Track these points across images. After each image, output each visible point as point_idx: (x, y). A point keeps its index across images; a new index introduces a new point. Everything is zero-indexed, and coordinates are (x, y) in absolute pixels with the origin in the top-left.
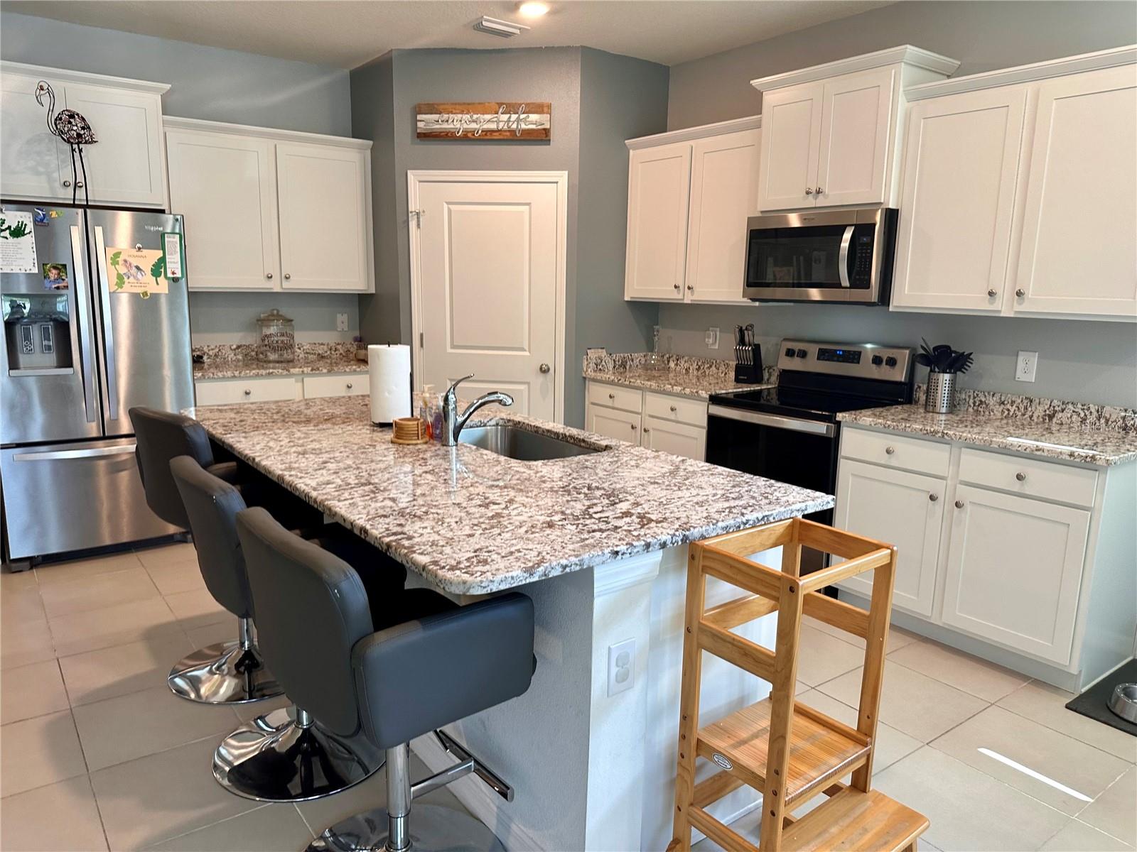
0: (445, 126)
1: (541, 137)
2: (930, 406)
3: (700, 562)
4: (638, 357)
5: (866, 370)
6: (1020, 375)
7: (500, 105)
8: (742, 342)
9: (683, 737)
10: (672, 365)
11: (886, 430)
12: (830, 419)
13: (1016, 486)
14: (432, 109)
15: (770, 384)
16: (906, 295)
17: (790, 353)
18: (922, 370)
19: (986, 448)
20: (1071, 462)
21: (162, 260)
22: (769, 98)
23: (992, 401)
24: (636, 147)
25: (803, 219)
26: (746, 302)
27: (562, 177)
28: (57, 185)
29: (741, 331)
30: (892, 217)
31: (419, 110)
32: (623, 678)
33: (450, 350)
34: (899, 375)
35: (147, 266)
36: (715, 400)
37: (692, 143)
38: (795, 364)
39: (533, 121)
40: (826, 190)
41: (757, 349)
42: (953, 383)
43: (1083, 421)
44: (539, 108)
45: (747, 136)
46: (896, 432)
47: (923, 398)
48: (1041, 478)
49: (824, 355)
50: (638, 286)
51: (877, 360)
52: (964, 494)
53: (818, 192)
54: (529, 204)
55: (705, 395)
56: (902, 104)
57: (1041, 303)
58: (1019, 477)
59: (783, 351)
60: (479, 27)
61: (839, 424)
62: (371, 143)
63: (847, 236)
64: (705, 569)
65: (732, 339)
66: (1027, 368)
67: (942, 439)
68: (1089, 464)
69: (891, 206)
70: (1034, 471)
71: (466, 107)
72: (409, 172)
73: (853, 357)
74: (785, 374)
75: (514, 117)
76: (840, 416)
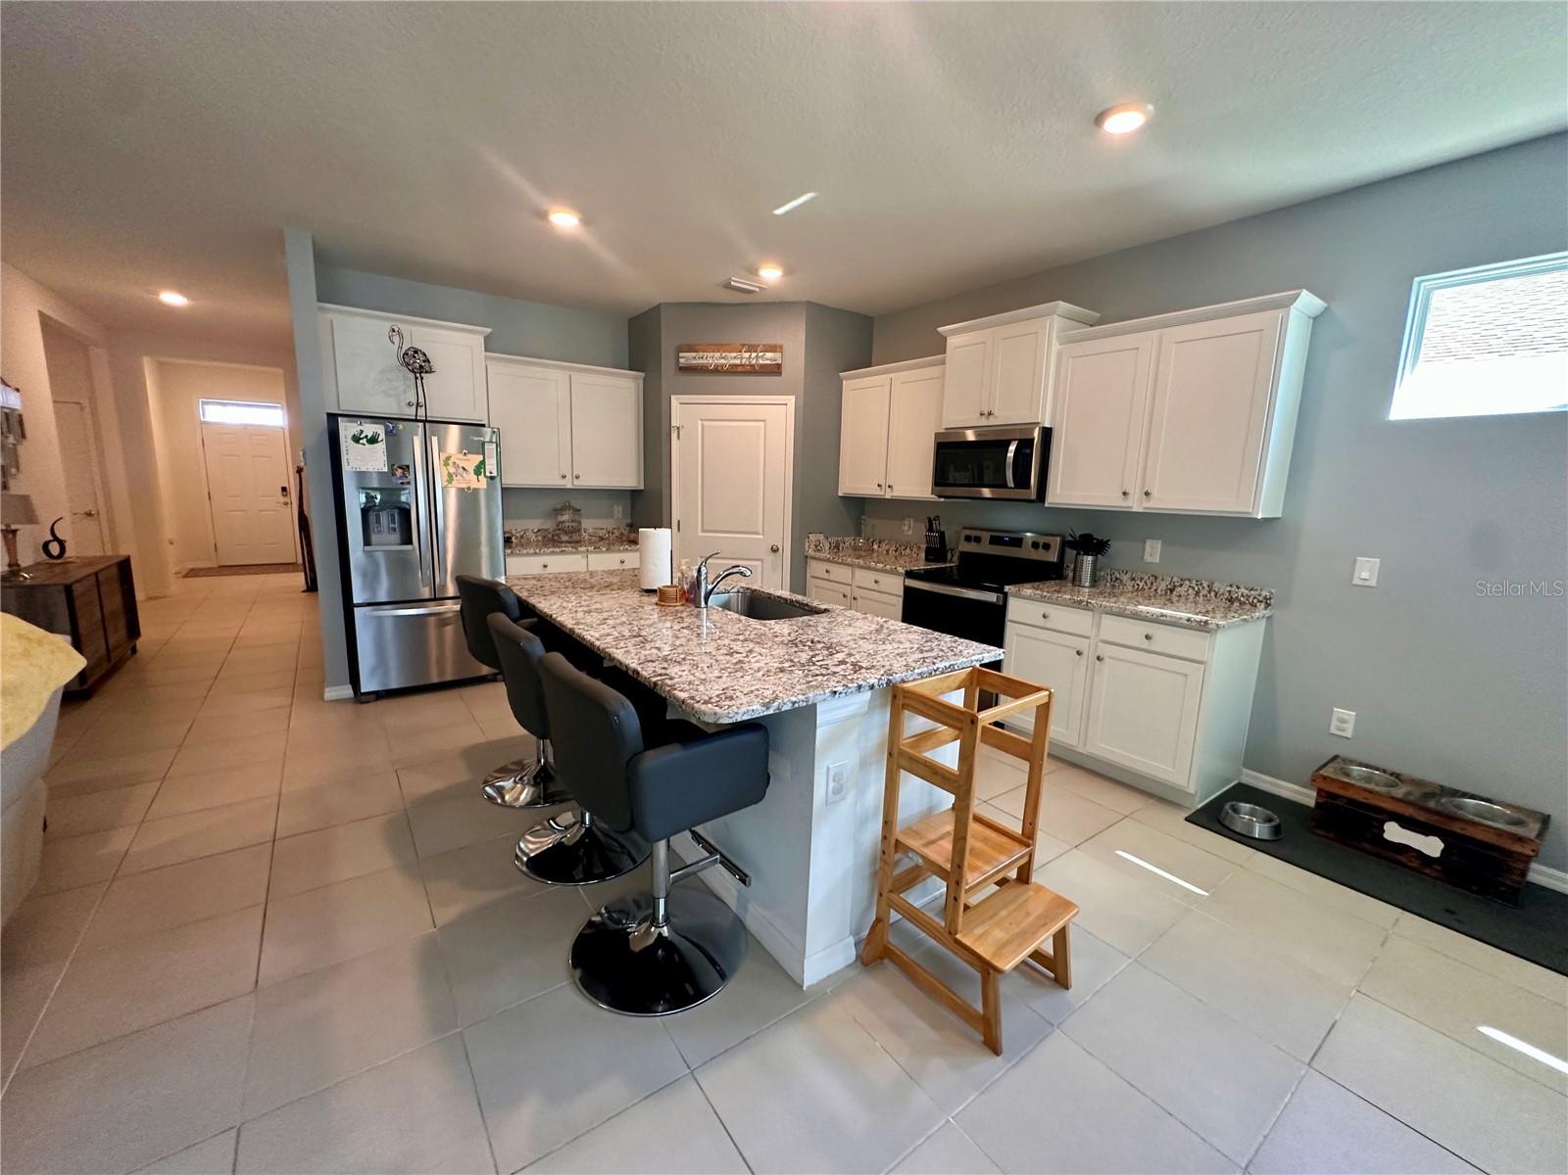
0: (701, 361)
1: (775, 370)
2: (1076, 581)
3: (901, 701)
4: (849, 540)
5: (1026, 553)
6: (1147, 558)
7: (743, 345)
8: (930, 529)
9: (884, 838)
10: (875, 547)
11: (1042, 600)
12: (1000, 590)
13: (1145, 644)
14: (691, 349)
15: (952, 563)
16: (1060, 493)
17: (968, 539)
18: (1070, 553)
19: (1121, 614)
20: (1189, 625)
21: (483, 463)
22: (952, 342)
23: (1125, 578)
24: (848, 378)
25: (977, 434)
26: (934, 498)
27: (791, 400)
28: (403, 404)
29: (930, 522)
30: (1047, 433)
31: (680, 349)
32: (838, 791)
33: (700, 534)
34: (1052, 557)
35: (471, 469)
36: (910, 574)
37: (892, 375)
38: (972, 547)
39: (768, 358)
40: (996, 412)
41: (942, 535)
42: (1094, 563)
43: (1197, 593)
44: (773, 349)
45: (934, 371)
46: (1049, 601)
47: (1071, 575)
48: (1164, 638)
49: (995, 541)
50: (848, 486)
51: (1035, 545)
52: (1105, 650)
53: (990, 414)
54: (764, 421)
55: (901, 570)
56: (1055, 347)
57: (1167, 500)
58: (1147, 637)
59: (963, 537)
60: (728, 286)
61: (1006, 595)
62: (643, 374)
63: (1012, 448)
64: (905, 706)
65: (923, 528)
66: (1153, 552)
67: (1087, 607)
68: (1203, 627)
69: (1047, 425)
70: (1158, 631)
71: (718, 347)
72: (672, 397)
73: (1017, 542)
74: (965, 557)
75: (754, 355)
76: (1007, 588)
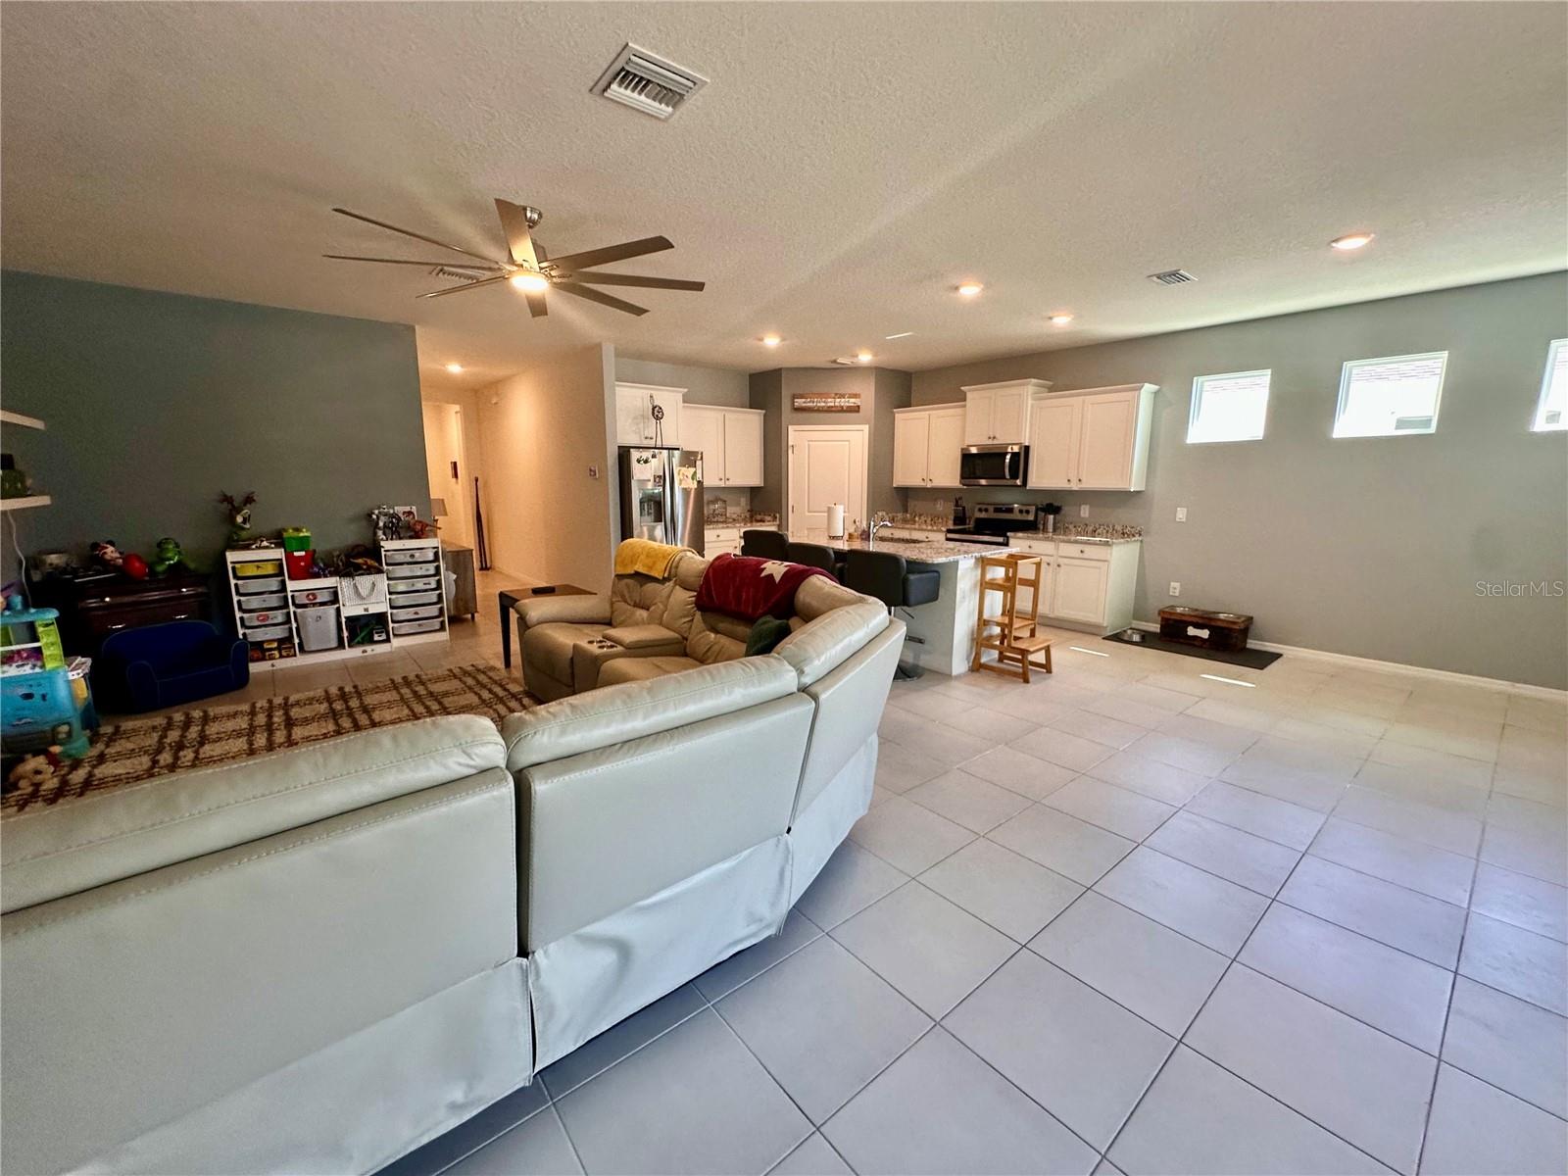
0: (811, 404)
1: (856, 409)
2: (1045, 530)
3: (985, 562)
4: (900, 515)
5: (1016, 516)
6: (1082, 515)
7: (836, 394)
8: (957, 505)
9: (979, 619)
10: (917, 519)
11: (1028, 538)
12: (1005, 535)
13: (1081, 555)
14: (801, 396)
15: (971, 525)
16: (1034, 482)
17: (980, 510)
18: (1041, 514)
19: (1069, 542)
20: (1100, 544)
21: (695, 472)
22: (969, 395)
23: (1071, 527)
24: (898, 413)
25: (978, 449)
26: (961, 486)
27: (866, 428)
28: (643, 439)
29: (957, 502)
30: (1027, 448)
31: (794, 397)
32: (964, 597)
33: (807, 514)
34: (1031, 517)
35: (690, 476)
36: (949, 531)
37: (930, 412)
38: (983, 515)
39: (852, 402)
40: (997, 436)
41: (964, 508)
42: (1054, 519)
43: (1107, 532)
44: (855, 396)
45: (959, 410)
46: (1033, 539)
47: (1041, 527)
48: (1090, 551)
49: (997, 510)
50: (899, 480)
51: (1021, 511)
52: (1061, 561)
53: (994, 438)
54: (849, 441)
55: (944, 529)
56: (1030, 402)
57: (1090, 484)
58: (1082, 552)
59: (976, 510)
60: (835, 362)
61: (1008, 538)
62: (764, 411)
63: (1008, 457)
64: (988, 564)
65: (951, 506)
66: (1085, 511)
67: (1052, 540)
68: (1107, 544)
69: (1027, 444)
70: (1087, 548)
71: (821, 395)
72: (790, 427)
73: (1010, 510)
74: (978, 520)
75: (843, 400)
76: (1008, 534)
